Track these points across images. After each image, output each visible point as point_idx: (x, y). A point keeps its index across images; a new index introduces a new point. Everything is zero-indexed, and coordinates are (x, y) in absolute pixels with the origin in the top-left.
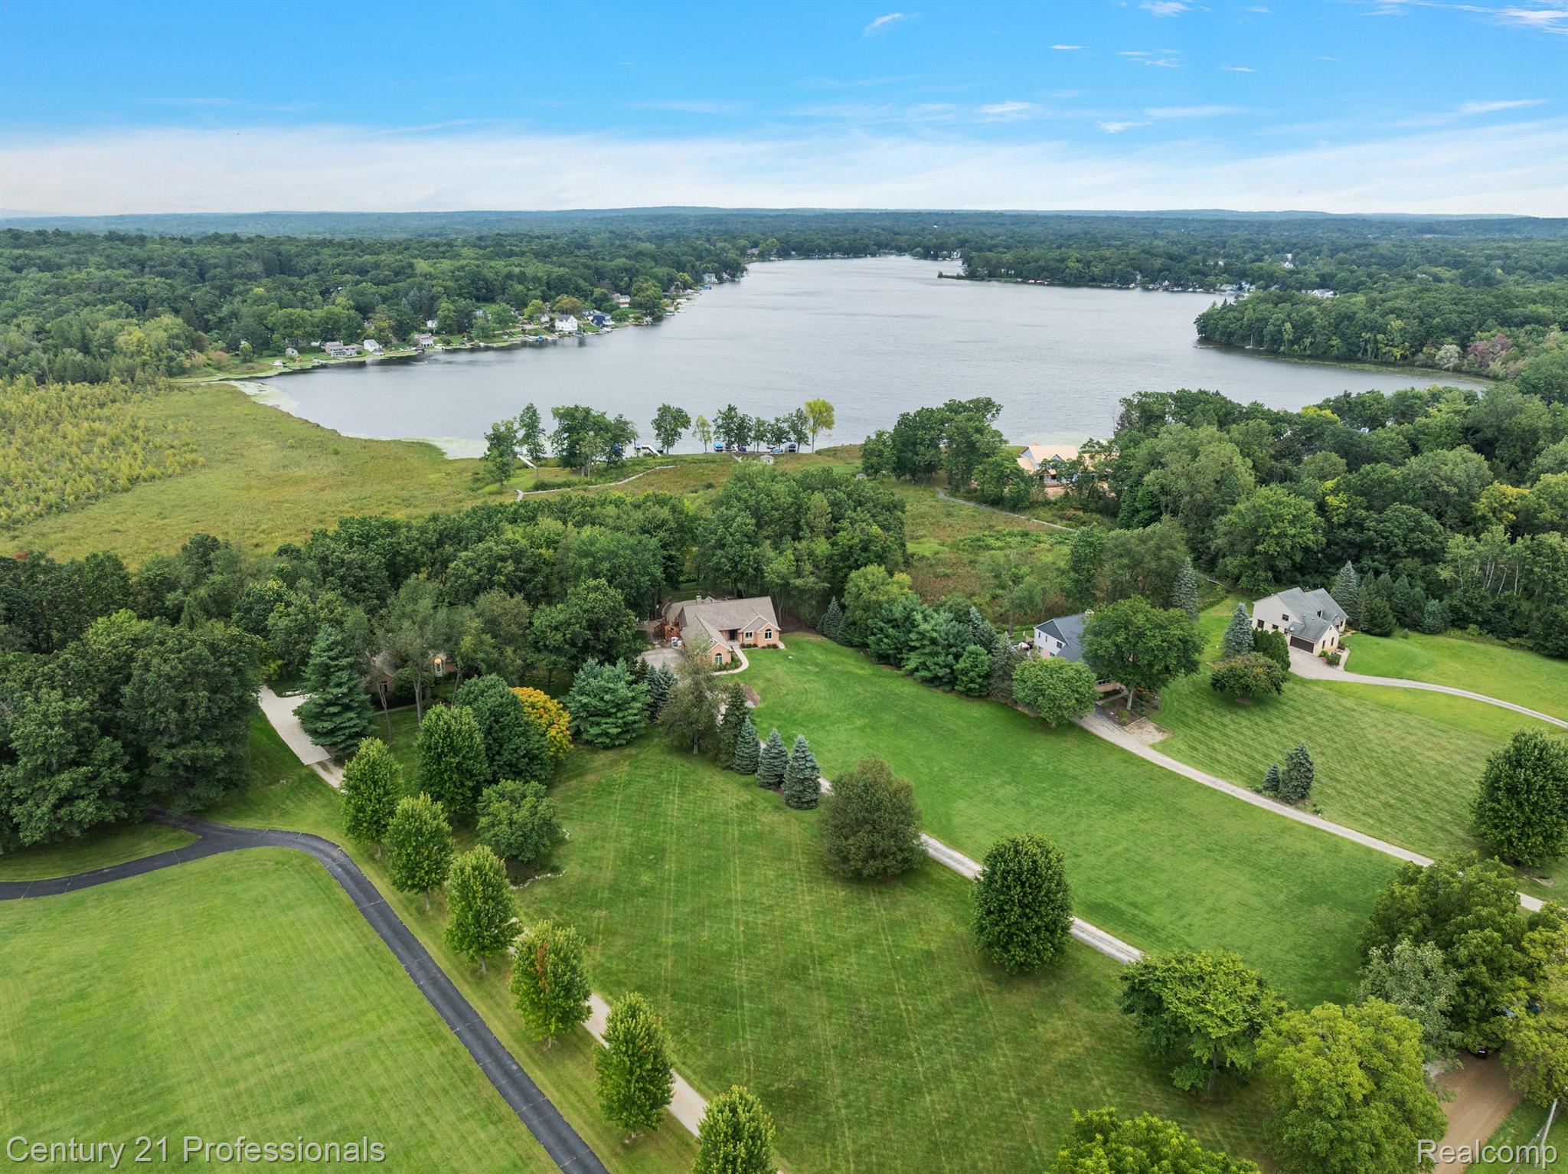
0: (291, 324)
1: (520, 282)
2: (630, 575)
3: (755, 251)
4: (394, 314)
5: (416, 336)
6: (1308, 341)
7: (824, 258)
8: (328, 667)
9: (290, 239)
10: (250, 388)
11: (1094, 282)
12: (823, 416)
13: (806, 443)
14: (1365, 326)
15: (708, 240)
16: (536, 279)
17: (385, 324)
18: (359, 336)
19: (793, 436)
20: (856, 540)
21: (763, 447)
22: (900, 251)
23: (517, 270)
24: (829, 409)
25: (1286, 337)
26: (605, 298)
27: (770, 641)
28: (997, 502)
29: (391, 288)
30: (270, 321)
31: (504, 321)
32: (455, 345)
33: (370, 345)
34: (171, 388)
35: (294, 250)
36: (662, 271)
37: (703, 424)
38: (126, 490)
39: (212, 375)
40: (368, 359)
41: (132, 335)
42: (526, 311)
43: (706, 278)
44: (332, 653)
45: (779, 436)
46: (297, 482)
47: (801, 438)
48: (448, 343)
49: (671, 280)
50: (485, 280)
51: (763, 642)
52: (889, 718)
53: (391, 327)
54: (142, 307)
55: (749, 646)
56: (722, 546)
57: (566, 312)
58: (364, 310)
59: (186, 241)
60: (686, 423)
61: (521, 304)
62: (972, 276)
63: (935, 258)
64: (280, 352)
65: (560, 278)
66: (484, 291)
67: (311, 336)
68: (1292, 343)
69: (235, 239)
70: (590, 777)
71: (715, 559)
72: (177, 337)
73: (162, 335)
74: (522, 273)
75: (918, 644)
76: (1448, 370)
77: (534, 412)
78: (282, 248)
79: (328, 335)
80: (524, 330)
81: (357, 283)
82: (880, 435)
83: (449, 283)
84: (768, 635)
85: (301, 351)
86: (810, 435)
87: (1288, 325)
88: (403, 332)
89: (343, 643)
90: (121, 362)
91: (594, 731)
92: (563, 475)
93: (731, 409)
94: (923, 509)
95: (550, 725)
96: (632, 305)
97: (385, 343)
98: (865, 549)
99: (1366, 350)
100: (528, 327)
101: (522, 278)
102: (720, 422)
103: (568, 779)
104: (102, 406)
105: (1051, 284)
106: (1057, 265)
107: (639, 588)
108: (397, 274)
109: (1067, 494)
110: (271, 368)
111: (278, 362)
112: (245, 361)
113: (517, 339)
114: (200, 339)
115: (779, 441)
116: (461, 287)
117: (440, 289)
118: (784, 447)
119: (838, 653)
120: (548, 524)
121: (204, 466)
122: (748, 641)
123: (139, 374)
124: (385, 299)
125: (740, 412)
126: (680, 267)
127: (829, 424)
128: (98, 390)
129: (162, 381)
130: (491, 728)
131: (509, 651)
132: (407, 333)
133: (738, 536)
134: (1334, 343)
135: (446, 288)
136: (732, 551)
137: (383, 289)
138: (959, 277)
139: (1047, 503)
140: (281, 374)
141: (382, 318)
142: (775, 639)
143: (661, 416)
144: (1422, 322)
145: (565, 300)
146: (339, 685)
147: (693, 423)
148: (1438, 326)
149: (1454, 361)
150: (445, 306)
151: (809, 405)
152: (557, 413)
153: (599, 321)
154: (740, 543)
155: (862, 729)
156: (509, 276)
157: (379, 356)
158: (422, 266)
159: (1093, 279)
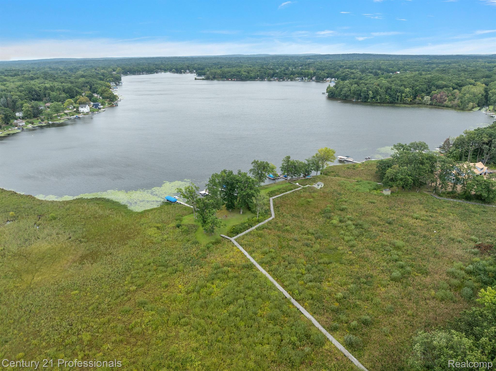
3: (115, 73)
4: (2, 112)
5: (14, 121)
6: (378, 97)
7: (140, 74)
14: (397, 91)
19: (314, 168)
22: (165, 70)
25: (370, 96)
32: (37, 124)
42: (65, 104)
43: (112, 84)
47: (317, 168)
48: (33, 123)
57: (82, 104)
63: (181, 73)
68: (372, 98)
76: (428, 105)
87: (371, 92)
88: (8, 120)
93: (288, 158)
96: (104, 98)
99: (398, 99)
100: (66, 112)
101: (52, 89)
102: (283, 166)
106: (238, 73)
113: (65, 119)
116: (26, 95)
117: (16, 97)
125: (292, 159)
132: (10, 120)
134: (387, 97)
143: (255, 167)
144: (413, 89)
145: (81, 98)
148: (419, 90)
149: (429, 102)
153: (96, 106)
159: (251, 78)
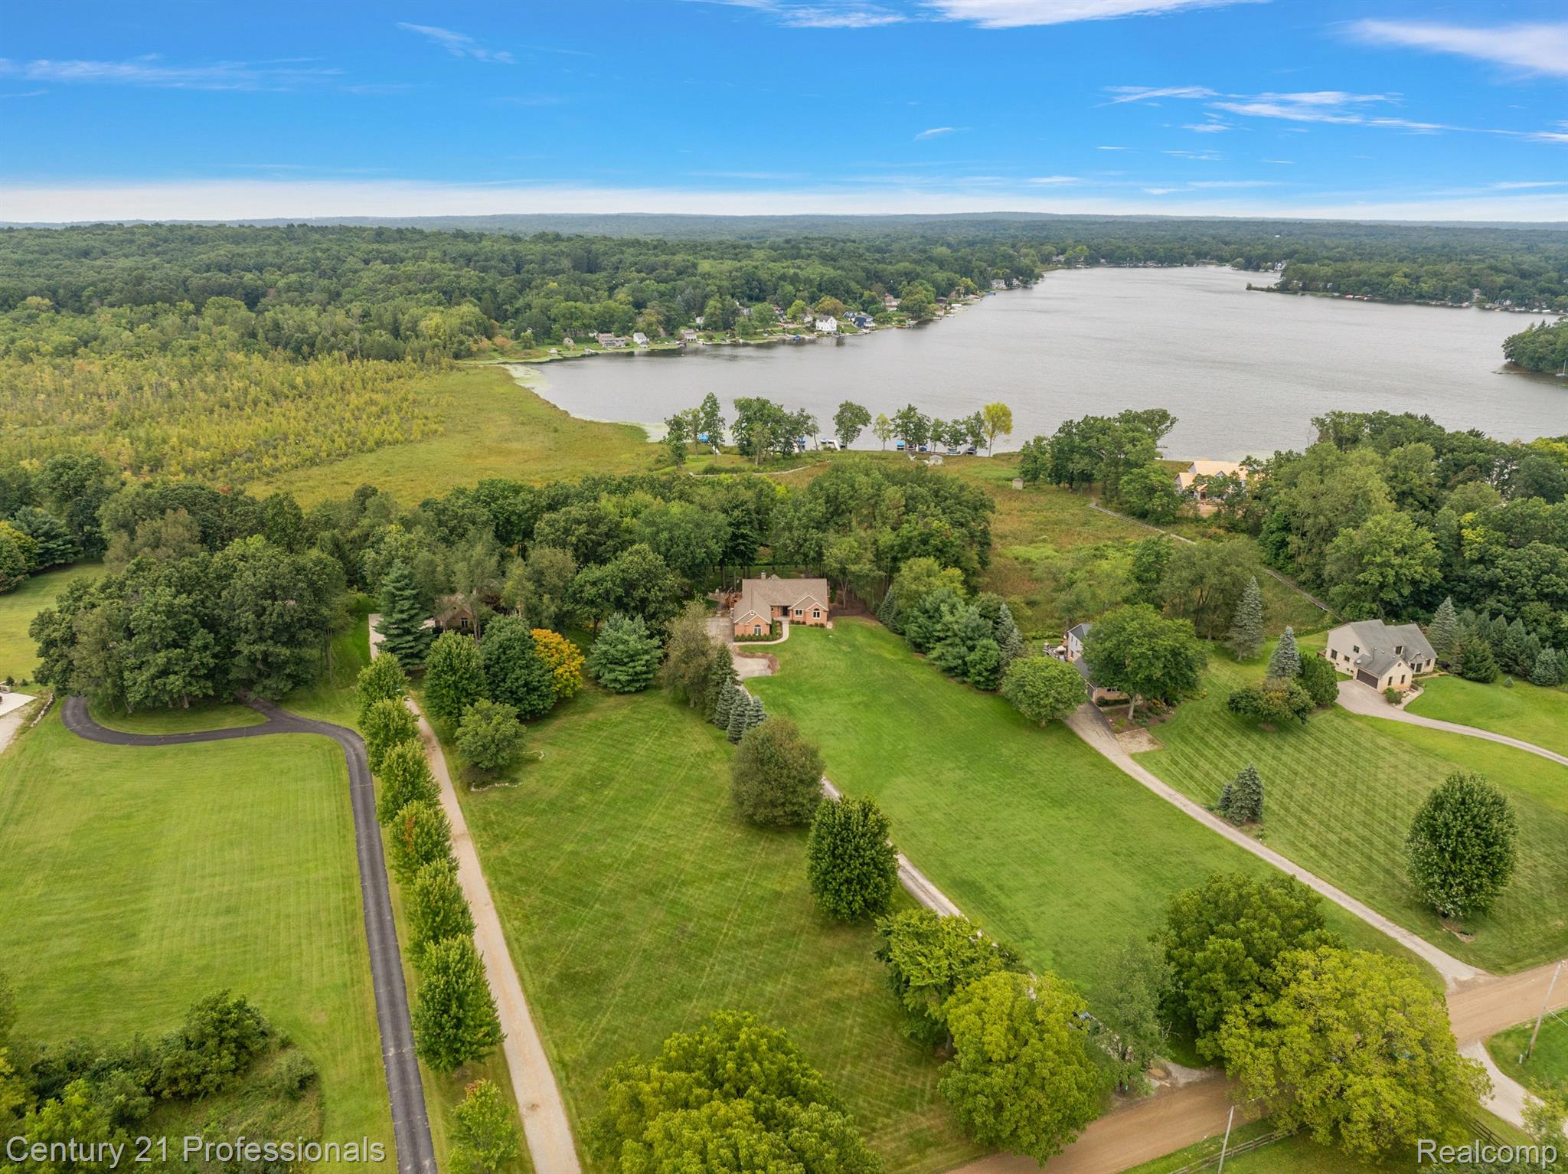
0: (571, 316)
1: (792, 284)
2: (687, 547)
3: (1062, 258)
4: (663, 310)
5: (683, 331)
7: (1136, 266)
8: (394, 595)
9: (605, 238)
10: (518, 372)
11: (1422, 299)
12: (1001, 420)
13: (983, 446)
15: (1013, 246)
16: (808, 281)
17: (653, 319)
18: (630, 328)
19: (969, 439)
20: (916, 533)
21: (941, 448)
22: (1221, 260)
23: (792, 271)
24: (1007, 414)
26: (873, 301)
27: (817, 620)
28: (1143, 515)
29: (669, 286)
30: (554, 312)
31: (765, 320)
32: (716, 341)
33: (638, 338)
34: (452, 368)
35: (602, 248)
36: (941, 276)
37: (884, 422)
38: (371, 451)
39: (494, 358)
40: (636, 351)
41: (434, 320)
42: (789, 310)
43: (995, 284)
44: (398, 585)
45: (957, 438)
46: (510, 453)
47: (979, 442)
48: (711, 338)
49: (952, 285)
50: (759, 281)
51: (811, 620)
52: (887, 698)
53: (660, 322)
54: (450, 296)
55: (798, 623)
56: (790, 529)
57: (828, 313)
58: (639, 305)
59: (516, 239)
60: (865, 420)
61: (786, 303)
62: (1283, 289)
63: (1257, 268)
64: (558, 341)
65: (831, 281)
66: (755, 291)
67: (587, 327)
69: (558, 238)
70: (592, 715)
71: (782, 540)
72: (470, 324)
73: (455, 322)
74: (796, 274)
75: (941, 635)
77: (715, 402)
78: (594, 247)
79: (605, 328)
80: (785, 327)
81: (642, 280)
82: (1039, 440)
83: (725, 283)
84: (817, 614)
85: (577, 341)
86: (988, 439)
88: (671, 326)
89: (410, 576)
90: (415, 343)
91: (612, 676)
92: (741, 462)
93: (911, 409)
94: (1066, 516)
95: (560, 664)
96: (900, 308)
97: (652, 336)
98: (925, 542)
100: (791, 326)
101: (794, 280)
102: (899, 421)
103: (573, 714)
104: (389, 380)
105: (1370, 300)
106: (1380, 279)
107: (694, 558)
108: (680, 273)
109: (1219, 511)
110: (547, 354)
111: (554, 350)
112: (525, 347)
113: (774, 338)
114: (492, 327)
115: (957, 443)
116: (734, 287)
117: (714, 288)
118: (962, 449)
119: (882, 638)
120: (641, 497)
121: (442, 435)
122: (798, 618)
123: (428, 355)
124: (662, 294)
125: (921, 411)
126: (966, 272)
127: (1007, 429)
128: (392, 367)
129: (445, 361)
130: (499, 658)
131: (546, 597)
132: (676, 327)
133: (805, 520)
135: (719, 288)
136: (796, 533)
137: (662, 287)
138: (1269, 290)
139: (1198, 520)
140: (551, 361)
141: (651, 315)
142: (822, 619)
143: (842, 412)
145: (828, 301)
146: (402, 612)
147: (873, 420)
150: (712, 304)
151: (987, 408)
152: (743, 406)
153: (861, 322)
154: (807, 527)
155: (855, 706)
156: (783, 277)
157: (647, 349)
158: (705, 266)
159: (1421, 296)
